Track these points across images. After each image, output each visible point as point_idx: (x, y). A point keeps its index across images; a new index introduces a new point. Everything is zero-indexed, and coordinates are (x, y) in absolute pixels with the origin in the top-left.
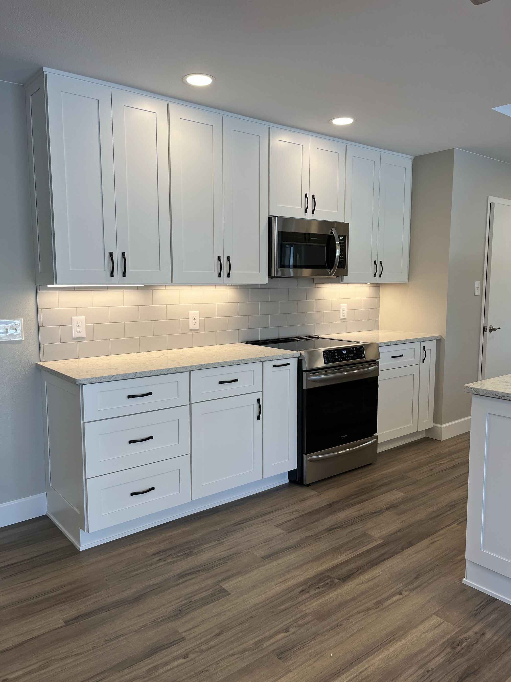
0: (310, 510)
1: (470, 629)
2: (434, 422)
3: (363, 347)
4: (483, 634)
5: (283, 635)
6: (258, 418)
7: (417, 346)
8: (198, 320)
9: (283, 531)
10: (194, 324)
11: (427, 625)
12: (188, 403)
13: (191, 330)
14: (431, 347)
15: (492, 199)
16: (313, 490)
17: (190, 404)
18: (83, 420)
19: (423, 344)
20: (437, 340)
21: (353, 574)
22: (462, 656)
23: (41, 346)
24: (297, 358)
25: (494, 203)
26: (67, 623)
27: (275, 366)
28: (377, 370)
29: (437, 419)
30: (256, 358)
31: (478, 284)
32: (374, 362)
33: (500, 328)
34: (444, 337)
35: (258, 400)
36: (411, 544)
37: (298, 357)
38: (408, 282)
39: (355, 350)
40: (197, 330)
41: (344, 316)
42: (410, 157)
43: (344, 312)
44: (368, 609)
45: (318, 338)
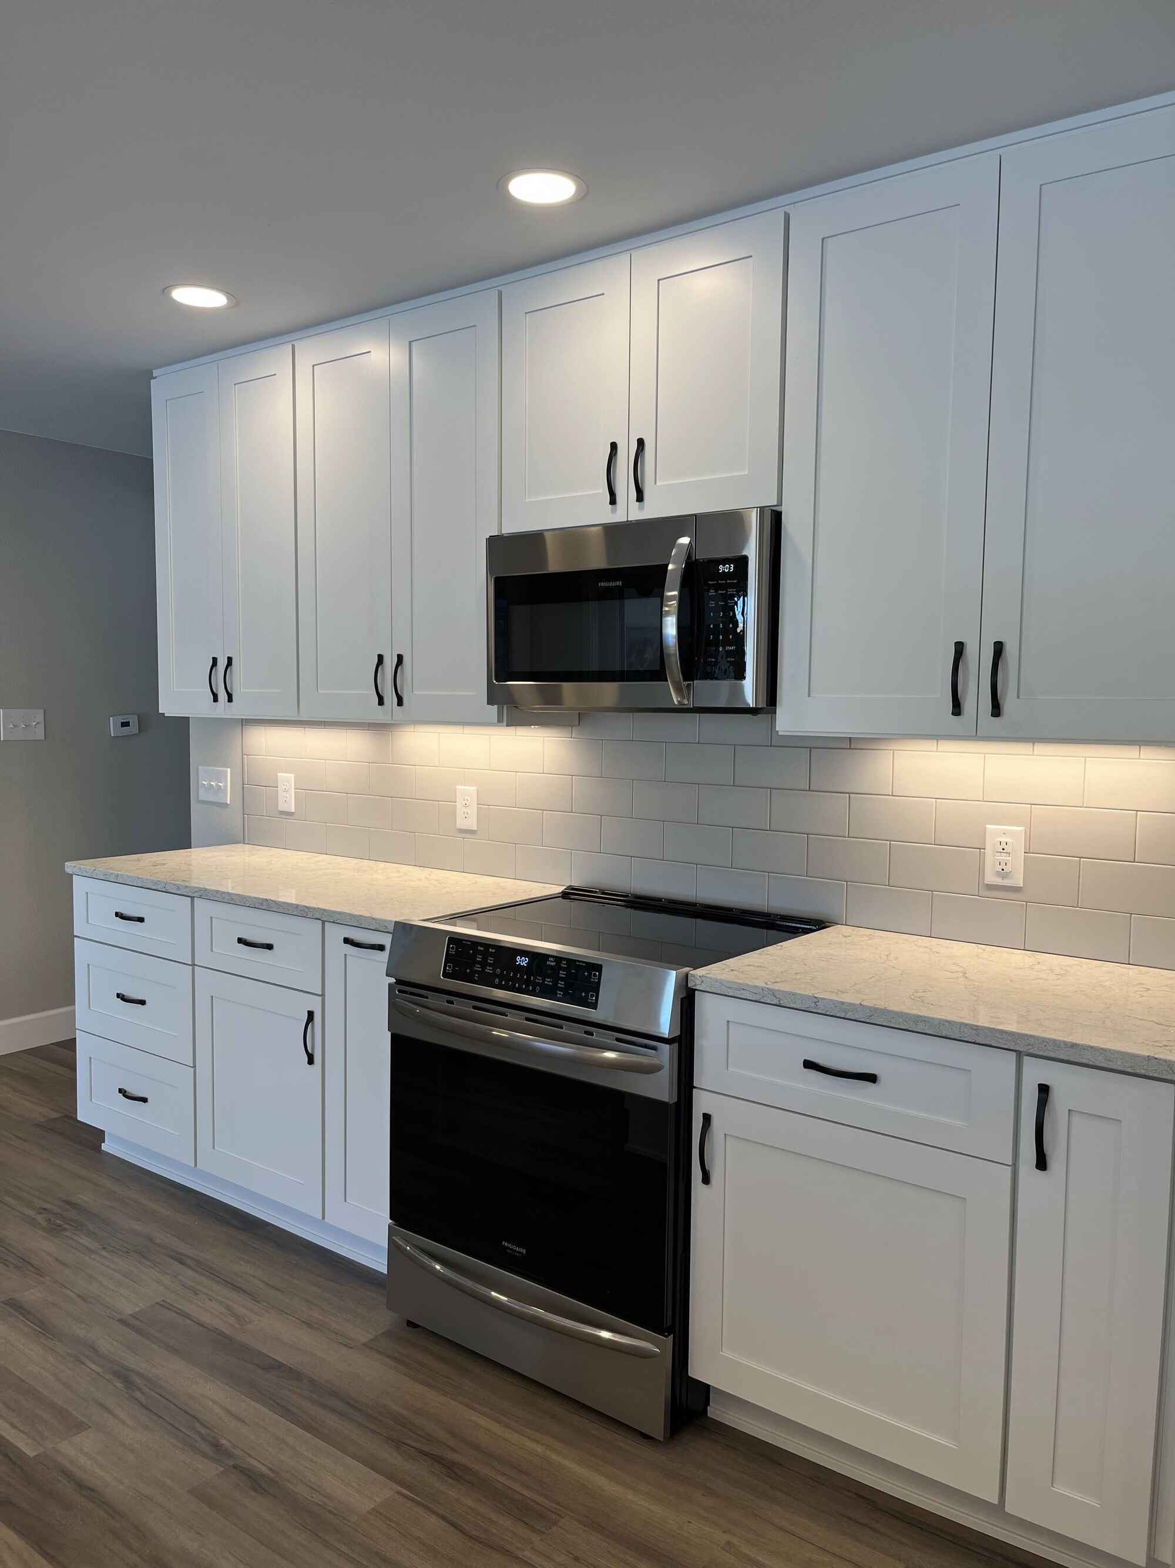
6: (310, 1061)
8: (473, 809)
10: (467, 817)
13: (461, 831)
17: (193, 964)
23: (245, 816)
27: (348, 941)
35: (310, 1014)
39: (564, 969)
40: (473, 832)
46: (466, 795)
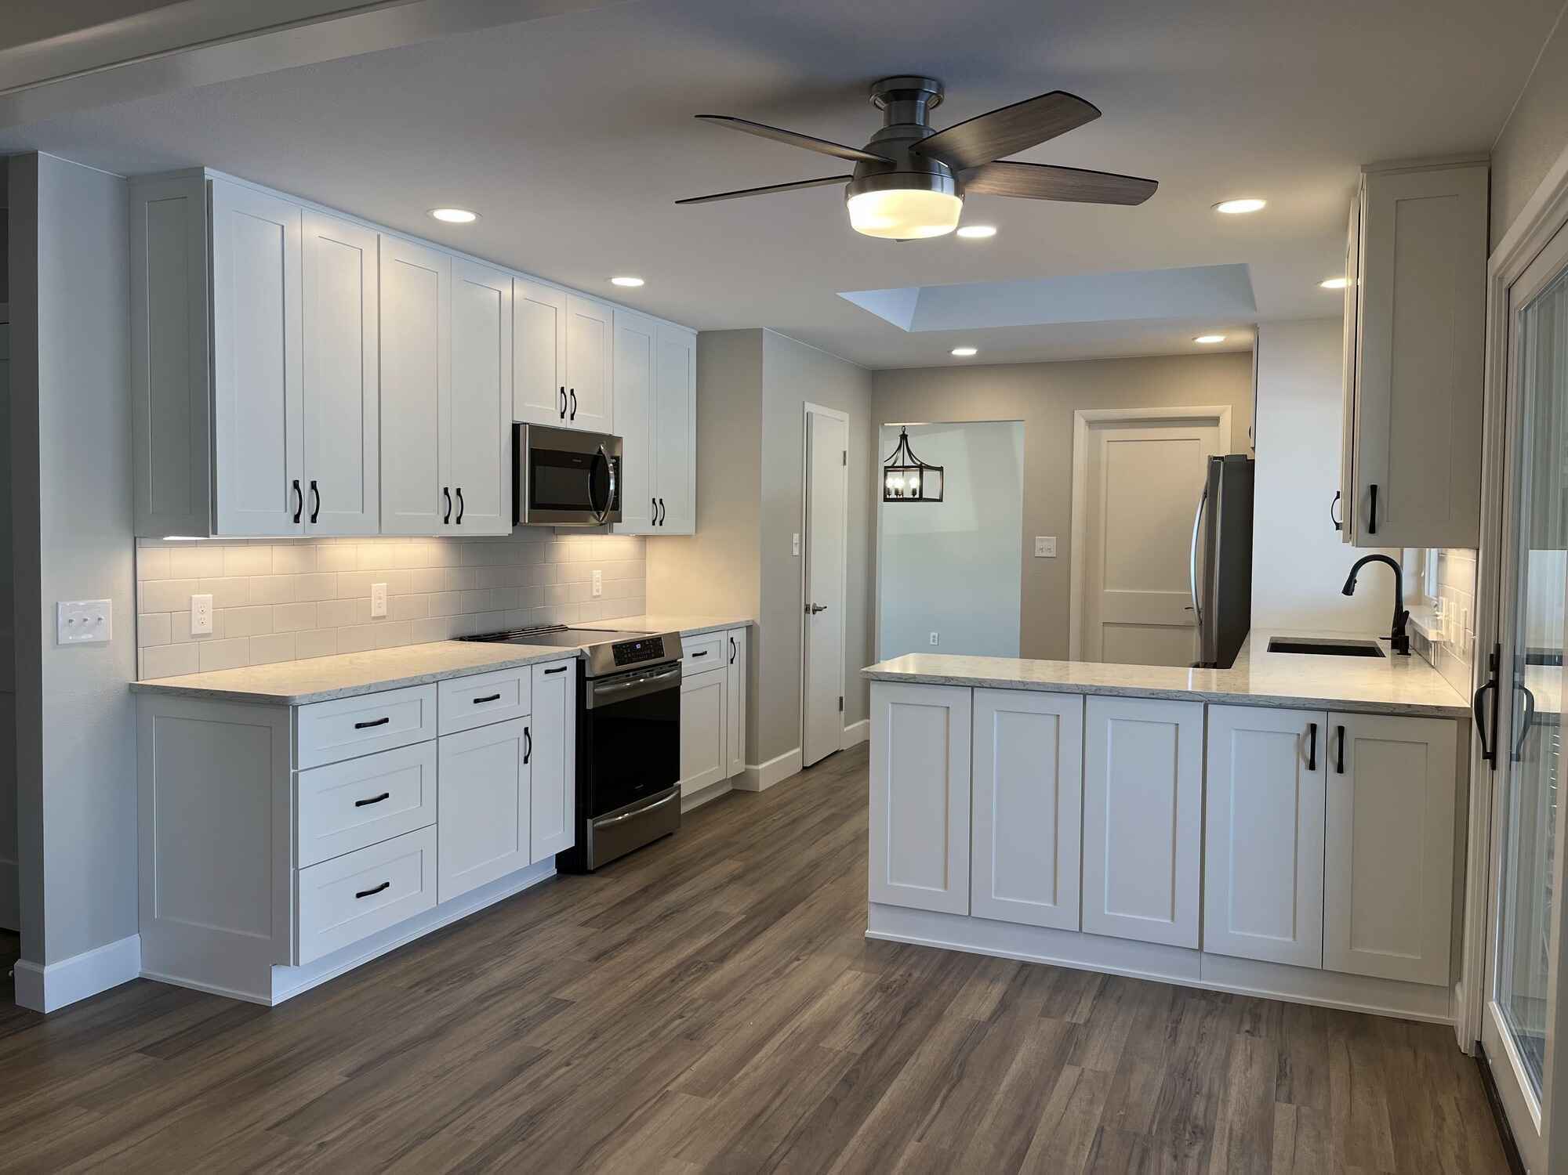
0: (619, 900)
1: (893, 974)
2: (746, 764)
3: (661, 638)
4: (910, 975)
5: (678, 1022)
6: (526, 761)
7: (723, 637)
8: (384, 601)
9: (596, 930)
10: (379, 608)
11: (845, 979)
12: (435, 736)
13: (374, 618)
14: (740, 636)
15: (810, 407)
16: (603, 876)
17: (438, 737)
18: (296, 766)
19: (732, 634)
20: (747, 627)
21: (727, 954)
22: (897, 995)
23: (140, 650)
24: (575, 659)
25: (812, 414)
26: (352, 1075)
27: (547, 672)
28: (679, 677)
29: (751, 757)
30: (525, 659)
31: (796, 536)
32: (675, 664)
33: (826, 607)
34: (758, 621)
35: (526, 730)
36: (783, 914)
37: (577, 657)
38: (696, 532)
39: (651, 644)
40: (384, 617)
41: (598, 591)
42: (693, 330)
43: (598, 584)
44: (768, 980)
45: (566, 629)
46: (379, 588)
